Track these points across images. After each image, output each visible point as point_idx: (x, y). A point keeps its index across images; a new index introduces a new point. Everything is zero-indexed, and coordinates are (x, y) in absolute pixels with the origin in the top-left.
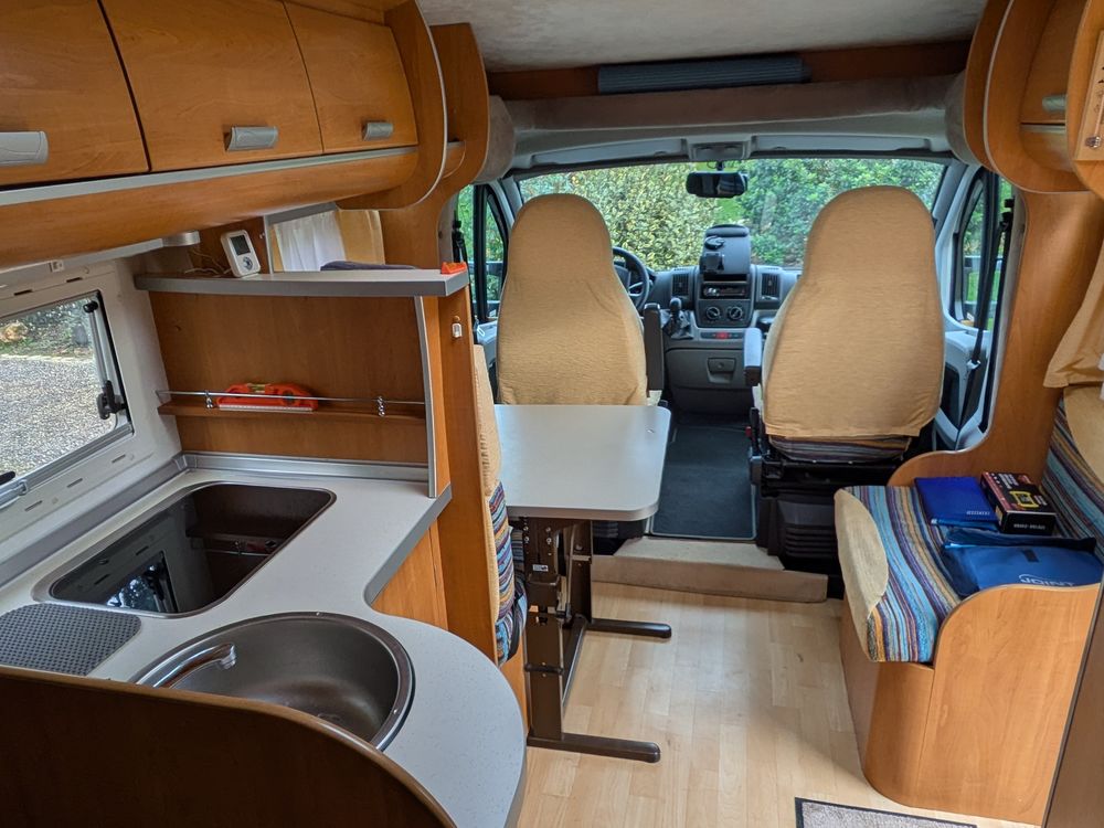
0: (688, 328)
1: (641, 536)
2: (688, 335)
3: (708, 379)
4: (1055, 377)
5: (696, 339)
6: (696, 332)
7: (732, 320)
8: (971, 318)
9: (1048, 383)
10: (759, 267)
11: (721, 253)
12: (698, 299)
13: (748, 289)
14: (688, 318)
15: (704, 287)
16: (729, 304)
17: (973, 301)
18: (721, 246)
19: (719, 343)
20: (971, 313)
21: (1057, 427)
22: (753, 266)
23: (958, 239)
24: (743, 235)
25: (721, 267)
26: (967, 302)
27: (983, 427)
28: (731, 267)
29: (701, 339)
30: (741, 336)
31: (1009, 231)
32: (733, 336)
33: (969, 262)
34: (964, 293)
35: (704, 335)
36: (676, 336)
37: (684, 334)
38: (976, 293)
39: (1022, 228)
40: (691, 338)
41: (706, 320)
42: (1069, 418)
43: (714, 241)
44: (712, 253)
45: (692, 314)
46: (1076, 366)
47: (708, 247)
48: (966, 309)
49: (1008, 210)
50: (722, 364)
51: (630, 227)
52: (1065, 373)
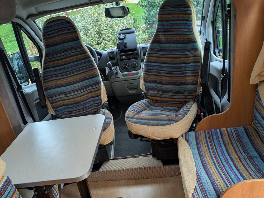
0: (117, 73)
1: (109, 160)
2: (117, 76)
3: (128, 92)
4: (254, 79)
5: (121, 78)
6: (120, 74)
7: (133, 68)
8: (221, 54)
9: (251, 82)
10: (141, 45)
11: (125, 41)
12: (119, 61)
13: (137, 54)
14: (116, 70)
15: (121, 56)
16: (131, 61)
17: (221, 47)
18: (125, 38)
19: (130, 78)
20: (221, 53)
21: (257, 99)
22: (138, 45)
23: (214, 23)
24: (133, 32)
25: (126, 47)
26: (220, 48)
27: (229, 100)
28: (130, 46)
29: (123, 77)
30: (137, 74)
31: (230, 18)
32: (135, 74)
33: (218, 32)
34: (218, 45)
35: (123, 75)
36: (113, 77)
37: (116, 76)
38: (222, 44)
39: (235, 16)
40: (119, 77)
41: (124, 69)
42: (261, 96)
43: (122, 37)
44: (122, 41)
45: (118, 67)
46: (262, 74)
47: (120, 39)
48: (219, 51)
49: (229, 8)
50: (132, 86)
51: (102, 32)
52: (257, 78)
